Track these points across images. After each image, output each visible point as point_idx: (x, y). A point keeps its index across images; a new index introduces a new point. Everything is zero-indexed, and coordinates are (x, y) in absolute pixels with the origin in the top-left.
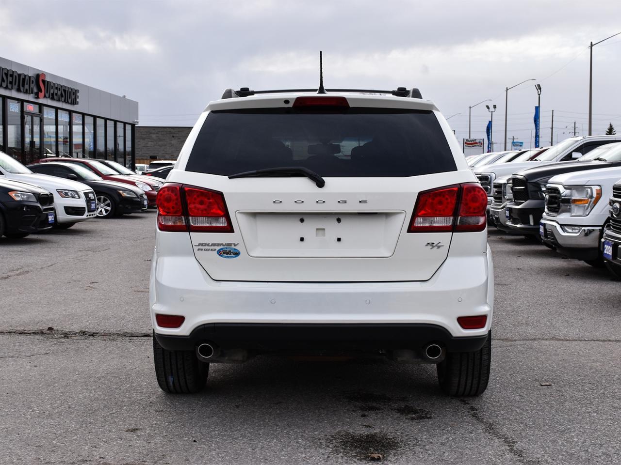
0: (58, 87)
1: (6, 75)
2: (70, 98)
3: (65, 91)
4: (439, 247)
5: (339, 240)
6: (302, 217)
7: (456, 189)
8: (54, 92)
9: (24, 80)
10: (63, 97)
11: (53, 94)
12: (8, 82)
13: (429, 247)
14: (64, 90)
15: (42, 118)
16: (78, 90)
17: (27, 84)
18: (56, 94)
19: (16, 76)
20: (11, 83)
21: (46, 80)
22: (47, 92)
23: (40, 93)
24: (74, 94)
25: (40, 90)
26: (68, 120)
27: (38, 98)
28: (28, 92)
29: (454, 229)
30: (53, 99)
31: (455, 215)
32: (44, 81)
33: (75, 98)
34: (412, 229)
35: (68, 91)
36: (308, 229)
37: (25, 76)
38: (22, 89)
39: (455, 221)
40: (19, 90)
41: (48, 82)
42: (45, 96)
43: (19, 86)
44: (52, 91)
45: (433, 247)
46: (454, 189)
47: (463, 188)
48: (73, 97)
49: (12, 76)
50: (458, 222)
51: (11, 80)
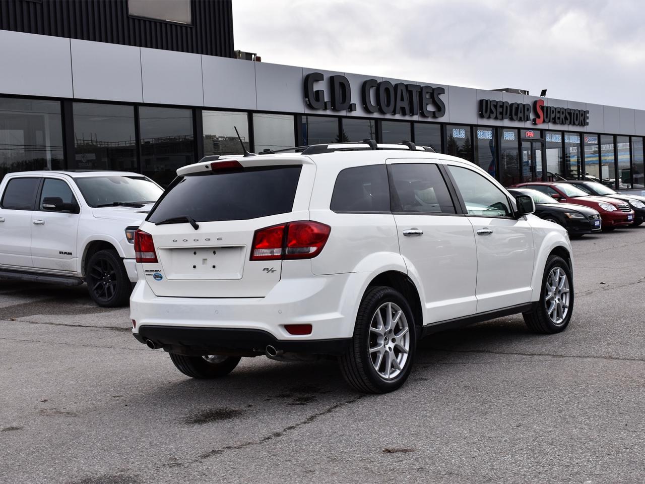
0: (560, 111)
1: (495, 106)
2: (577, 120)
3: (570, 114)
4: (273, 271)
5: (214, 267)
6: (195, 251)
7: (284, 227)
8: (555, 117)
9: (517, 109)
10: (568, 120)
11: (554, 119)
12: (498, 113)
13: (266, 271)
14: (568, 113)
15: (544, 143)
16: (588, 111)
17: (521, 112)
18: (559, 118)
19: (507, 107)
20: (501, 113)
21: (545, 105)
22: (547, 117)
23: (537, 119)
24: (582, 115)
25: (538, 116)
26: (579, 142)
27: (535, 124)
28: (523, 119)
29: (283, 257)
30: (555, 123)
31: (283, 247)
32: (542, 108)
33: (584, 120)
34: (253, 258)
35: (574, 114)
36: (197, 259)
37: (518, 105)
38: (514, 117)
39: (283, 251)
40: (512, 119)
41: (547, 107)
42: (544, 122)
43: (511, 114)
44: (553, 116)
45: (269, 272)
46: (282, 227)
47: (289, 226)
48: (582, 118)
49: (502, 106)
50: (287, 252)
51: (501, 111)
